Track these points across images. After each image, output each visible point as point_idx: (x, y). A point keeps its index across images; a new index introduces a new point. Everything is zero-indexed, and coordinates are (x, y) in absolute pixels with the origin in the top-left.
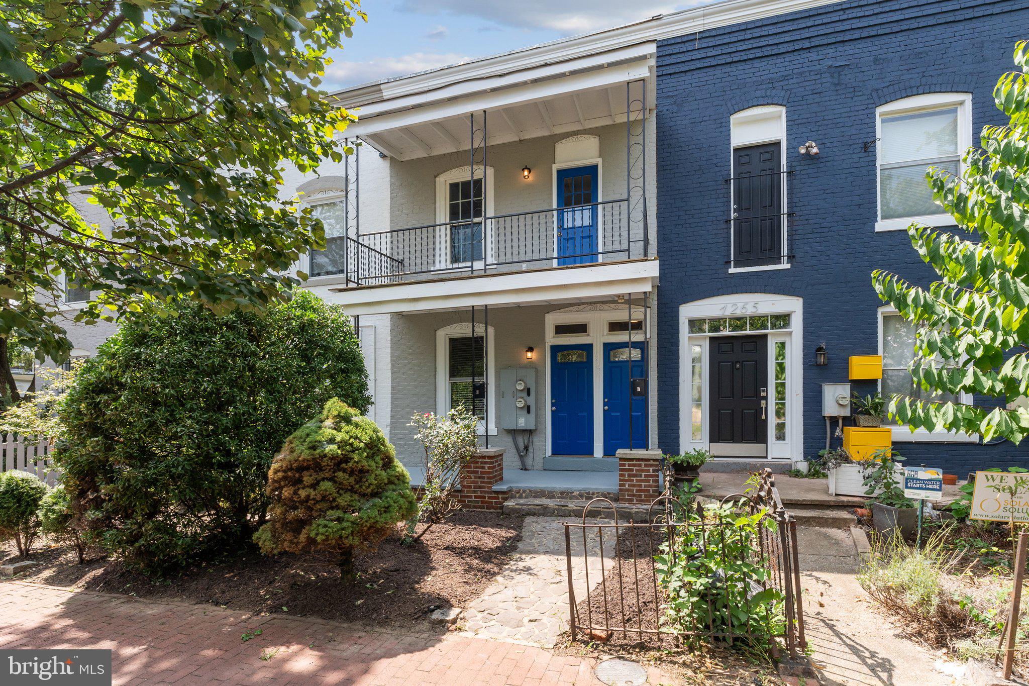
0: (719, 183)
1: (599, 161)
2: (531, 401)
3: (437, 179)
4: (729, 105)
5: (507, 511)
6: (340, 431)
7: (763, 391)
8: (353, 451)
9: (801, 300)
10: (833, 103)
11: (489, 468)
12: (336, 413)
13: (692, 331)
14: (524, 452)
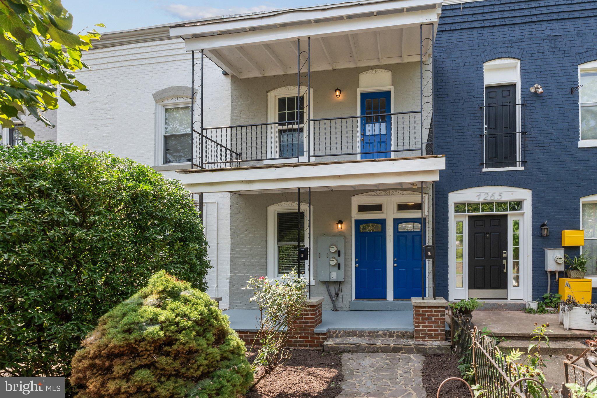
0: (476, 109)
1: (392, 89)
2: (341, 260)
3: (269, 94)
4: (483, 56)
5: (327, 349)
6: (164, 309)
7: (505, 253)
8: (179, 331)
9: (530, 192)
10: (551, 60)
11: (312, 315)
12: (161, 288)
13: (457, 211)
14: (335, 298)
